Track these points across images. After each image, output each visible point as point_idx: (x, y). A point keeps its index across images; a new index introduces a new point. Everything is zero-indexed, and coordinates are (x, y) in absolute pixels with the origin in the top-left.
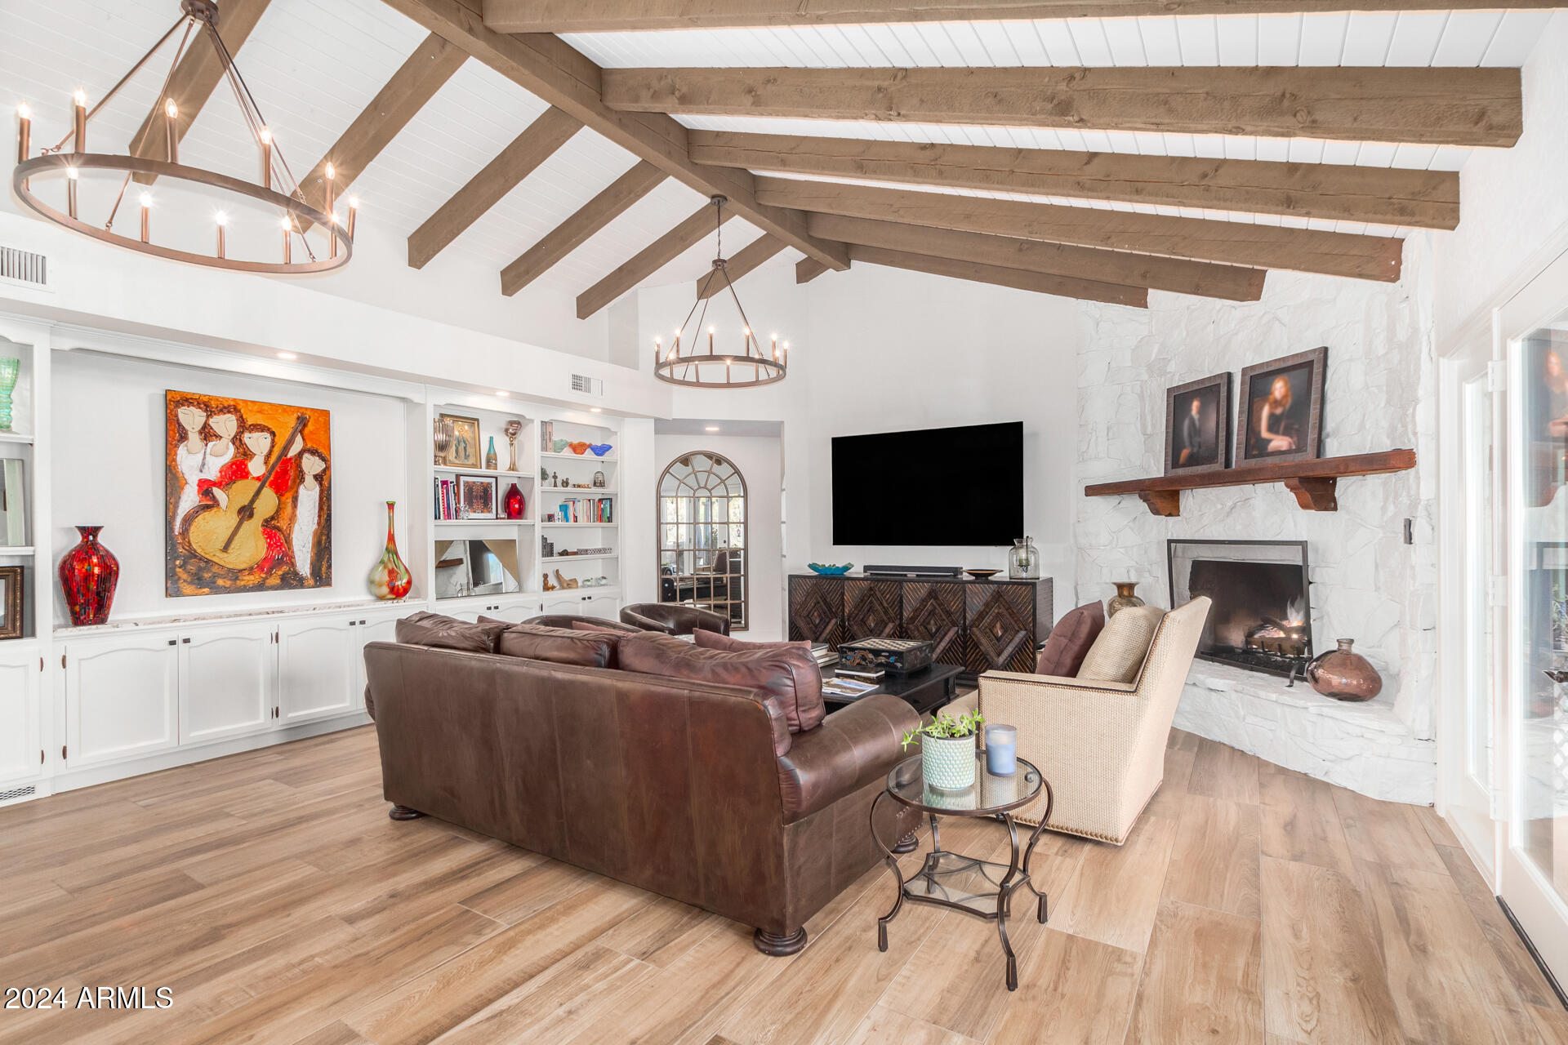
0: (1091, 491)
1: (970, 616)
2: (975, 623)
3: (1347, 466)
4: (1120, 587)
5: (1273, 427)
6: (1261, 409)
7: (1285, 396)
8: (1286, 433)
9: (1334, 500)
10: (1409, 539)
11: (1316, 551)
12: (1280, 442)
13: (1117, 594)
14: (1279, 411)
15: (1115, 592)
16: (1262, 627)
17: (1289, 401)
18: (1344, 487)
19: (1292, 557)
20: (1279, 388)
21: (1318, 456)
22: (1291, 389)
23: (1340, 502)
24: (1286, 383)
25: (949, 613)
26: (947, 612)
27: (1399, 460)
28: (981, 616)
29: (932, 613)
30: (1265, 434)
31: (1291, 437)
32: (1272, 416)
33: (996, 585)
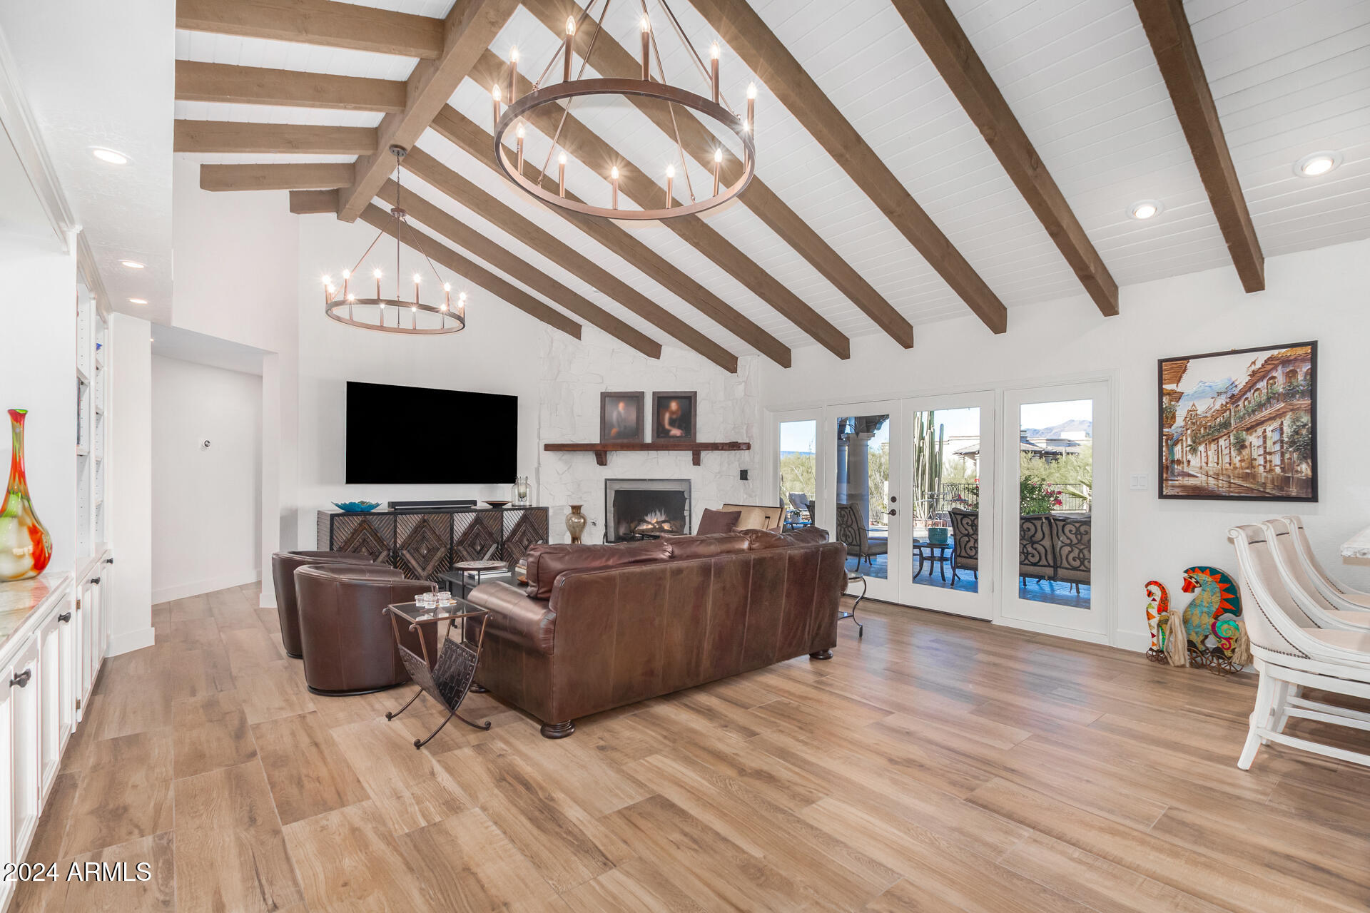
0: (548, 447)
1: (506, 534)
2: (510, 539)
3: (708, 446)
4: (573, 507)
5: (672, 423)
6: (664, 415)
7: (678, 410)
8: (679, 427)
9: (700, 461)
10: (745, 478)
11: (694, 484)
12: (676, 432)
13: (571, 512)
14: (674, 417)
15: (570, 510)
16: (639, 524)
17: (680, 413)
18: (707, 456)
19: (682, 488)
20: (674, 406)
21: (694, 440)
22: (680, 407)
23: (702, 462)
24: (678, 404)
25: (491, 534)
26: (490, 533)
28: (514, 532)
29: (477, 535)
30: (667, 426)
31: (682, 430)
32: (671, 418)
33: (522, 512)
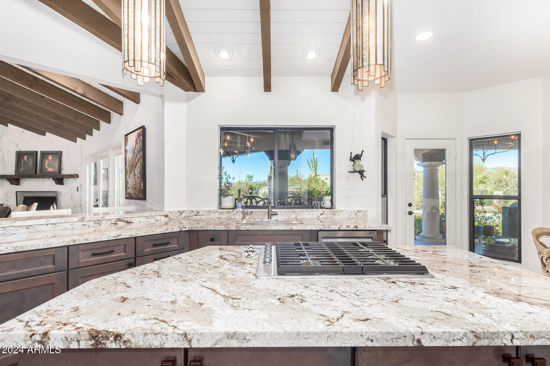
3: (66, 177)
5: (49, 165)
6: (46, 161)
7: (52, 160)
9: (63, 183)
10: (78, 190)
11: (59, 193)
12: (50, 169)
14: (50, 163)
18: (65, 181)
19: (54, 195)
20: (50, 157)
21: (60, 174)
22: (53, 158)
23: (64, 183)
27: (75, 176)
30: (46, 167)
31: (53, 169)
32: (48, 163)
